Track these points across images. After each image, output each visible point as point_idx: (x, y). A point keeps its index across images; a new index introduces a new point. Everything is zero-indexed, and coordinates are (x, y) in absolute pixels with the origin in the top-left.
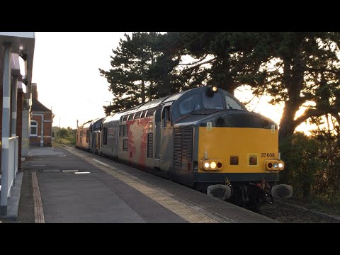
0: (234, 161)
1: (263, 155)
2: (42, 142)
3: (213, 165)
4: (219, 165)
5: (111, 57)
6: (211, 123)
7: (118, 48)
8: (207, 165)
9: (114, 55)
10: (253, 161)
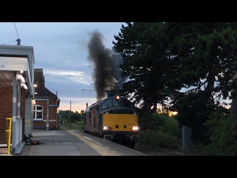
0: (117, 127)
2: (48, 125)
5: (114, 43)
7: (120, 34)
9: (116, 42)
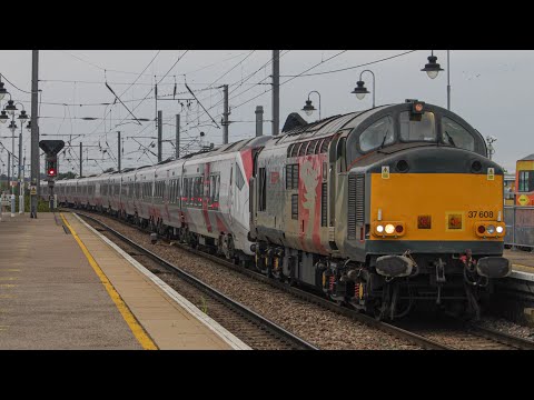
1: (471, 215)
3: (390, 229)
4: (399, 229)
6: (388, 168)
8: (380, 229)
10: (455, 223)
